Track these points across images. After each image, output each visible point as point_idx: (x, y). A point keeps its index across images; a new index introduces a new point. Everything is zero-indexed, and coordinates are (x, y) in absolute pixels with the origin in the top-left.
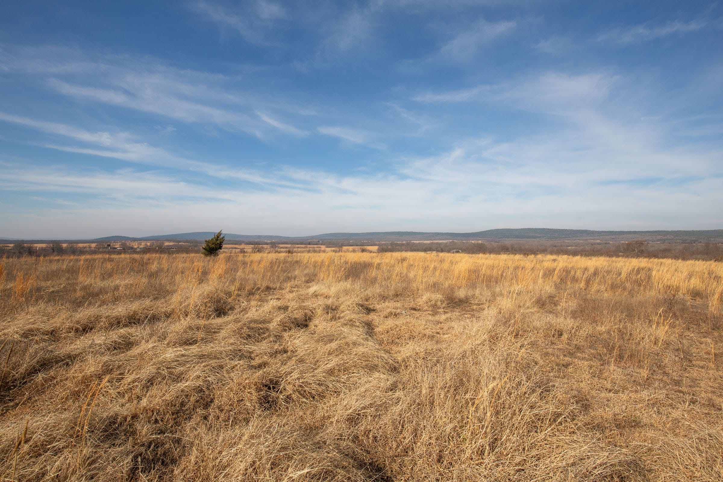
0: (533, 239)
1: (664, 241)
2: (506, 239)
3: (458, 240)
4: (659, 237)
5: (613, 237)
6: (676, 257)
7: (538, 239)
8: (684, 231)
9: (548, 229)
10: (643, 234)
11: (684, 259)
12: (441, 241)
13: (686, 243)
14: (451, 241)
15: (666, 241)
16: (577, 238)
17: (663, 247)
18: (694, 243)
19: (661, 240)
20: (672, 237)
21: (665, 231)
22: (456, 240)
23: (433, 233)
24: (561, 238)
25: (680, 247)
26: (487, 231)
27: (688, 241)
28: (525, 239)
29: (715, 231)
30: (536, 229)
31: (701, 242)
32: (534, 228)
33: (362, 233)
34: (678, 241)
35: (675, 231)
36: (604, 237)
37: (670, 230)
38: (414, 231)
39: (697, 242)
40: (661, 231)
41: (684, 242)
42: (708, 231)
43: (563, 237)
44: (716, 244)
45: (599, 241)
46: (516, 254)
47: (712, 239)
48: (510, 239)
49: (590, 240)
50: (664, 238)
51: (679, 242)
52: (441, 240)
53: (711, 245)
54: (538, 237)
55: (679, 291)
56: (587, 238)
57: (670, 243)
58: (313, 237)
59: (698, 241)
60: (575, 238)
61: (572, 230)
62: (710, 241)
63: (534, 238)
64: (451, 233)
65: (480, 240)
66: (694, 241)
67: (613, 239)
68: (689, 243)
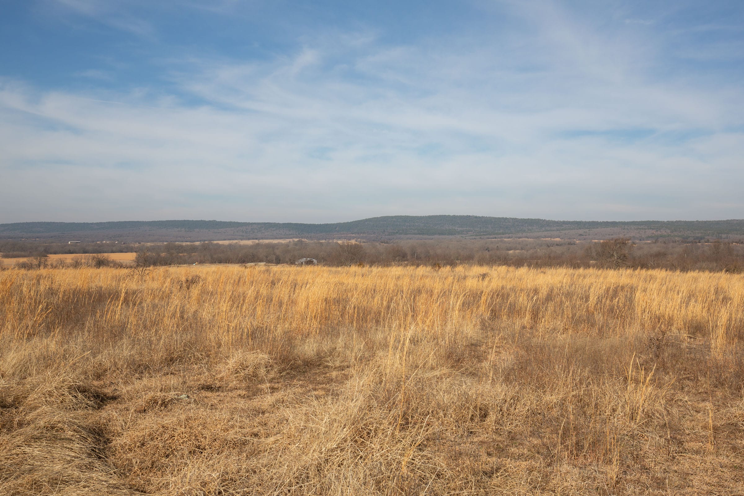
0: (451, 237)
1: (656, 239)
2: (402, 236)
3: (311, 238)
4: (649, 232)
5: (581, 231)
6: (672, 267)
7: (458, 237)
8: (686, 222)
9: (476, 217)
10: (626, 227)
11: (684, 269)
12: (275, 241)
13: (688, 243)
14: (296, 240)
15: (660, 240)
16: (524, 234)
17: (655, 249)
18: (699, 242)
19: (652, 237)
20: (669, 232)
21: (658, 222)
22: (307, 238)
23: (259, 224)
24: (497, 234)
25: (679, 249)
26: (366, 220)
27: (691, 239)
28: (436, 236)
29: (728, 222)
30: (454, 217)
31: (708, 241)
32: (451, 214)
33: (97, 224)
34: (677, 239)
35: (672, 222)
37: (666, 221)
38: (218, 220)
39: (703, 241)
40: (654, 222)
41: (685, 240)
42: (718, 223)
43: (501, 231)
44: (729, 243)
45: (558, 239)
46: (418, 266)
47: (724, 236)
48: (408, 236)
49: (545, 237)
51: (678, 241)
52: (276, 238)
53: (722, 246)
54: (458, 233)
55: (672, 325)
57: (665, 243)
59: (704, 238)
60: (520, 235)
61: (515, 220)
62: (721, 238)
63: (452, 234)
64: (296, 225)
65: (354, 238)
66: (700, 239)
67: (581, 235)
68: (691, 242)
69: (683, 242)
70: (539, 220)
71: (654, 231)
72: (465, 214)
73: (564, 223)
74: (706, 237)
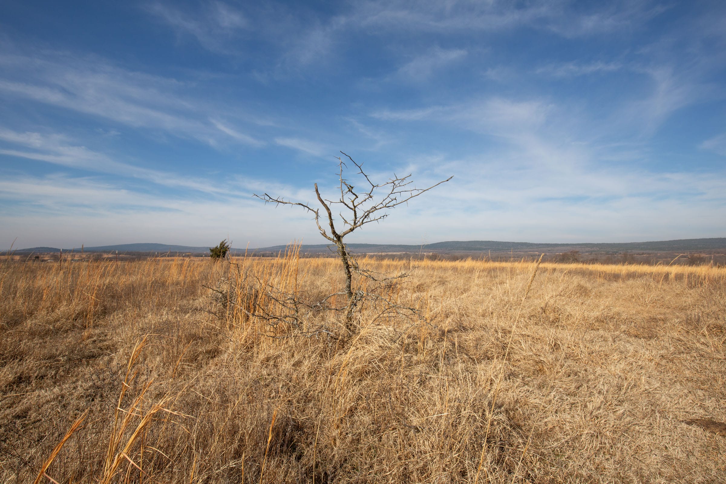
0: (480, 251)
1: (591, 253)
2: (456, 251)
3: (411, 252)
4: (587, 249)
5: (549, 249)
7: (484, 251)
8: (607, 244)
9: (493, 242)
10: (574, 246)
12: (395, 253)
13: (609, 254)
14: (404, 253)
15: (593, 253)
16: (519, 250)
19: (589, 252)
20: (598, 249)
21: (592, 244)
22: (409, 252)
23: (386, 245)
24: (504, 250)
26: (437, 243)
27: (611, 253)
28: (473, 251)
29: (631, 244)
30: (482, 242)
31: (620, 254)
32: (480, 240)
33: (316, 245)
34: (603, 252)
35: (600, 244)
36: (541, 249)
37: (596, 243)
38: (368, 243)
41: (607, 253)
42: (626, 244)
43: (507, 248)
44: (633, 255)
45: (537, 253)
47: (629, 251)
48: (459, 251)
49: (530, 251)
50: (591, 250)
52: (395, 252)
53: (629, 256)
54: (484, 249)
56: (527, 250)
57: (596, 254)
58: (265, 249)
60: (516, 250)
61: (514, 243)
62: (628, 252)
63: (480, 250)
64: (404, 245)
65: (432, 252)
66: (616, 253)
67: (549, 251)
68: (611, 254)
69: (606, 254)
70: (526, 243)
71: (590, 249)
72: (487, 240)
73: (540, 244)
74: (619, 252)
